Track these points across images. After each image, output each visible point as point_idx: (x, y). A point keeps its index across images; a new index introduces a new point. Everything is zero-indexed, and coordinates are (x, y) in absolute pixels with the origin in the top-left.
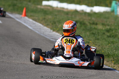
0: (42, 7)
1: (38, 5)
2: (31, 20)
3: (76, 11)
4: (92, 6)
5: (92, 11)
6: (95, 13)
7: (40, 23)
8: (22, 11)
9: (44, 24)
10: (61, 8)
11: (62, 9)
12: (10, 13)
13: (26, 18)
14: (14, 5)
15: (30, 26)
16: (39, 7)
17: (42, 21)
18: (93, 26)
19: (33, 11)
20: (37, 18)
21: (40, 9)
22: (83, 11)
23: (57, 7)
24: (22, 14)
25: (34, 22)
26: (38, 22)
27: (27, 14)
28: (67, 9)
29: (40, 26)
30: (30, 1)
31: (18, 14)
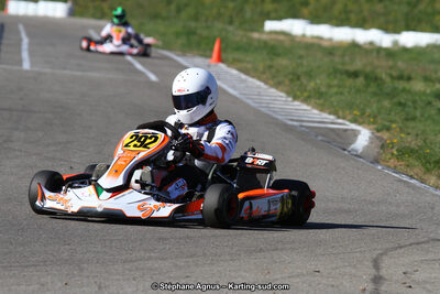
0: (264, 37)
1: (253, 30)
2: (235, 72)
3: (354, 45)
4: (397, 31)
5: (396, 43)
6: (405, 50)
7: (259, 79)
8: (212, 50)
9: (271, 82)
10: (313, 37)
11: (316, 41)
12: (178, 55)
13: (222, 65)
14: (190, 33)
15: (234, 87)
16: (256, 35)
17: (264, 73)
18: (401, 85)
19: (238, 48)
20: (249, 66)
21: (259, 40)
22: (371, 43)
23: (304, 36)
24: (210, 57)
25: (243, 76)
26: (253, 77)
27: (223, 56)
28: (330, 40)
29: (259, 87)
30: (231, 23)
31: (202, 56)
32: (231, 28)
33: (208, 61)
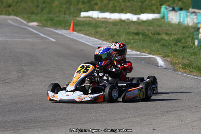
1: (76, 16)
2: (82, 35)
3: (121, 21)
5: (138, 19)
6: (143, 21)
7: (96, 37)
10: (102, 18)
13: (74, 32)
14: (52, 20)
16: (78, 19)
17: (96, 35)
20: (88, 32)
22: (128, 19)
23: (98, 18)
24: (70, 29)
25: (88, 37)
26: (92, 37)
27: (75, 29)
28: (110, 19)
29: (98, 41)
30: (65, 14)
31: (65, 29)
32: (67, 16)
33: (68, 31)
